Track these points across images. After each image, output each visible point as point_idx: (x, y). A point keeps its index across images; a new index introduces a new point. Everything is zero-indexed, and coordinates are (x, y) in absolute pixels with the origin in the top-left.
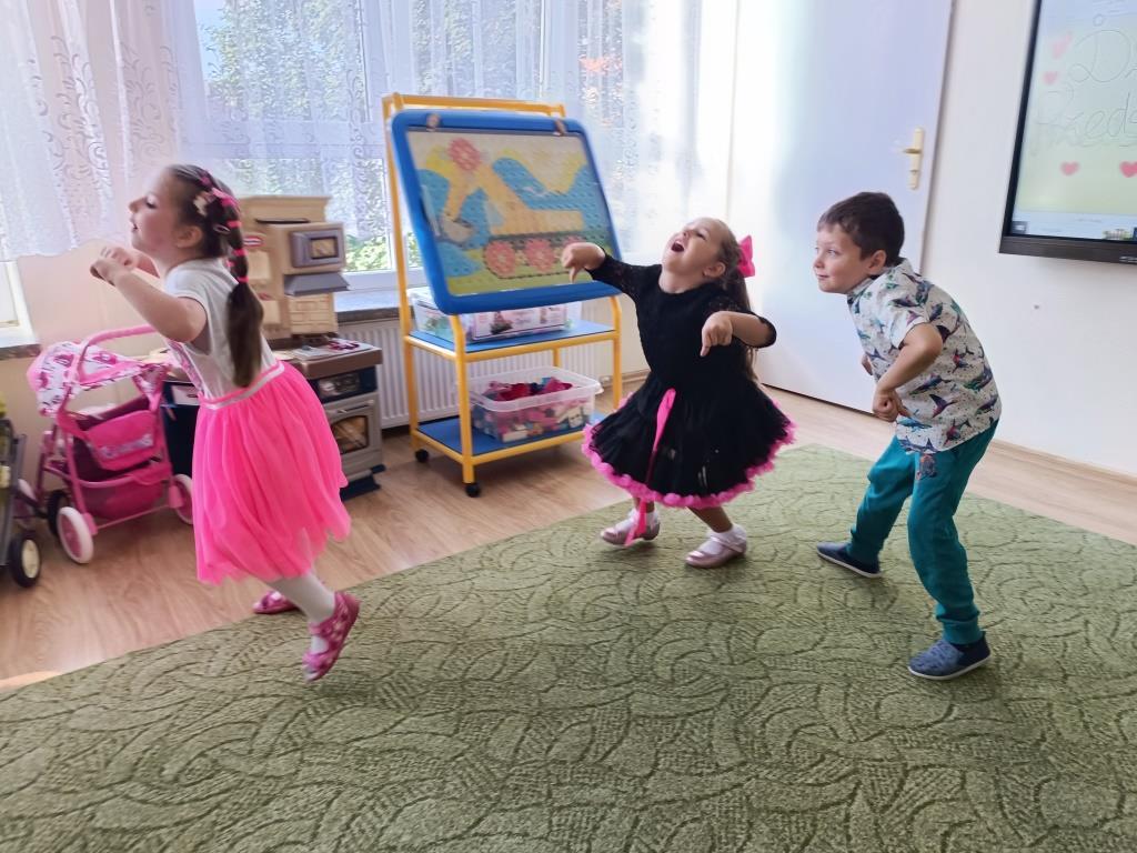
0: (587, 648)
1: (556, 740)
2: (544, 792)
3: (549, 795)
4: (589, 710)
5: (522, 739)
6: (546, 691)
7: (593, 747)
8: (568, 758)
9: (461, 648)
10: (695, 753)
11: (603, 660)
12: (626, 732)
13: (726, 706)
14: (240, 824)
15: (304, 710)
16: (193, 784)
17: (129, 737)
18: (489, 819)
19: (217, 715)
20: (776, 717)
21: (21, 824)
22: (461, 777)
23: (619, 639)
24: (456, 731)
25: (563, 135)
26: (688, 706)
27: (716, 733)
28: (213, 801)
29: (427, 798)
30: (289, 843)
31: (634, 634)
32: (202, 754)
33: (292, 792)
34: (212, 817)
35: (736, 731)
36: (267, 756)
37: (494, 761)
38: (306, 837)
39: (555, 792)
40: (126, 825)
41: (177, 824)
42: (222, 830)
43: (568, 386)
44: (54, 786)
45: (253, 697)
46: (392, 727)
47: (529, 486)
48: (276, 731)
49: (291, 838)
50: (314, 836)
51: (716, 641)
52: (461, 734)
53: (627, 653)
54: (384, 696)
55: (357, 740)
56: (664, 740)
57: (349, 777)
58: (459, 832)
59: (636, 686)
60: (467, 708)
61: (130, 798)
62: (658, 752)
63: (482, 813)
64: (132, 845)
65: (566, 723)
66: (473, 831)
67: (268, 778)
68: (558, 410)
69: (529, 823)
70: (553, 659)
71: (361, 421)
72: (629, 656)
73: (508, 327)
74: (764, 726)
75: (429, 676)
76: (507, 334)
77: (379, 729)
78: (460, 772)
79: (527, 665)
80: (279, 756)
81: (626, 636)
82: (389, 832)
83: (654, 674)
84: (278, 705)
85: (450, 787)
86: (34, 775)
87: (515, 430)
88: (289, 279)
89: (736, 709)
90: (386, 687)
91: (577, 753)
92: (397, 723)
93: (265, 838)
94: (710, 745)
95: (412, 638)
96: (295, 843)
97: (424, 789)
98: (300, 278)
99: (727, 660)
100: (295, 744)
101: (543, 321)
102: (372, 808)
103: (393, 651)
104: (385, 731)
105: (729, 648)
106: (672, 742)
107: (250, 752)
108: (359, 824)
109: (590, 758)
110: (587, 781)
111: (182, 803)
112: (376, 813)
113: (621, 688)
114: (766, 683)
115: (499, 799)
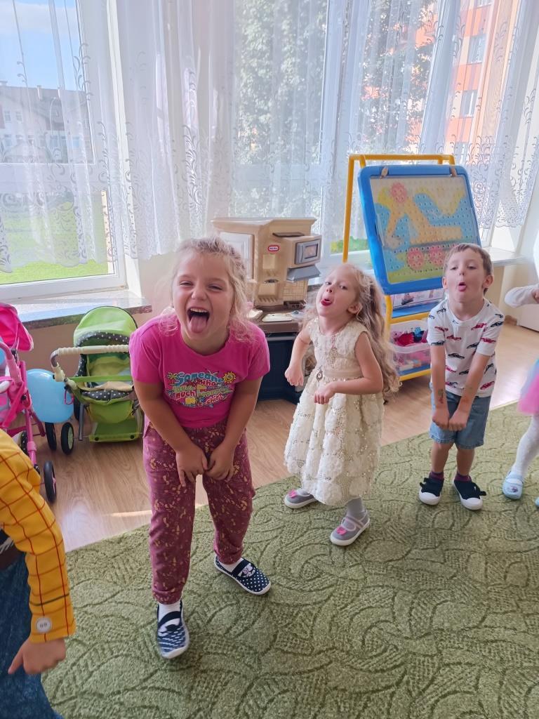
1: (507, 572)
2: (514, 604)
3: (518, 607)
4: (519, 554)
5: (486, 570)
6: (487, 540)
7: (531, 578)
8: (519, 584)
11: (513, 522)
14: (349, 607)
16: (310, 580)
17: (262, 549)
18: (489, 617)
19: (304, 538)
22: (460, 589)
24: (445, 561)
25: (453, 176)
28: (328, 591)
29: (446, 601)
30: (382, 621)
32: (307, 562)
33: (368, 590)
34: (331, 601)
36: (344, 566)
37: (476, 582)
38: (390, 618)
39: (520, 605)
40: (288, 602)
41: (315, 603)
42: (341, 609)
45: (318, 528)
46: (406, 555)
47: (414, 399)
49: (382, 618)
50: (394, 618)
52: (449, 563)
53: (526, 518)
54: (393, 535)
55: (390, 561)
57: (396, 584)
58: (476, 624)
60: (444, 546)
63: (484, 613)
64: (297, 614)
65: (508, 562)
66: (483, 624)
67: (351, 580)
69: (513, 622)
72: (528, 521)
73: (411, 300)
75: (412, 524)
76: (409, 305)
77: (400, 556)
78: (459, 587)
80: (350, 567)
82: (436, 620)
85: (457, 596)
87: (406, 363)
88: (291, 270)
91: (523, 581)
92: (408, 553)
93: (367, 617)
95: (391, 498)
97: (443, 595)
98: (297, 270)
100: (356, 561)
101: (431, 296)
102: (419, 604)
103: (384, 506)
104: (403, 557)
107: (333, 563)
108: (416, 614)
109: (532, 584)
111: (310, 591)
112: (422, 607)
113: (532, 542)
115: (489, 606)
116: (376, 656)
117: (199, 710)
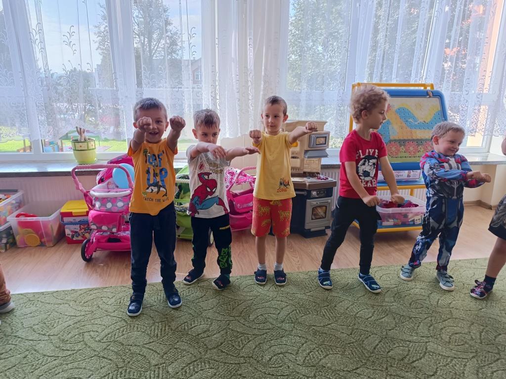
0: (410, 318)
1: (392, 350)
2: (385, 367)
3: (387, 369)
4: (408, 343)
5: (378, 345)
6: (390, 330)
7: (408, 357)
8: (396, 358)
9: (355, 304)
10: (456, 374)
11: (417, 325)
12: (424, 356)
13: (475, 360)
14: (273, 341)
15: (296, 310)
16: (258, 324)
17: (240, 303)
18: (361, 369)
19: (267, 303)
20: (500, 372)
21: (209, 320)
22: (351, 351)
23: (425, 319)
24: (351, 334)
25: (430, 97)
26: (455, 354)
27: (467, 369)
28: (265, 331)
29: (337, 354)
30: (288, 353)
31: (433, 319)
32: (262, 315)
33: (290, 336)
34: (264, 336)
35: (478, 371)
36: (282, 322)
37: (365, 349)
38: (294, 353)
39: (389, 369)
40: (239, 330)
41: (253, 335)
42: (267, 341)
43: (416, 206)
44: (218, 312)
45: (278, 301)
47: (391, 246)
48: (286, 314)
49: (289, 351)
50: (297, 353)
51: (474, 332)
52: (353, 336)
53: (429, 325)
54: (324, 314)
55: (314, 326)
56: (441, 364)
57: (310, 338)
58: (349, 370)
59: (431, 339)
60: (356, 327)
61: (240, 322)
62: (437, 368)
63: (359, 366)
64: (240, 337)
65: (397, 345)
66: (355, 371)
67: (282, 329)
68: (410, 216)
69: (377, 376)
70: (394, 319)
71: (324, 208)
72: (430, 327)
74: (492, 373)
75: (342, 311)
77: (322, 325)
78: (351, 349)
79: (383, 318)
80: (286, 323)
81: (430, 319)
82: (323, 361)
83: (441, 337)
84: (287, 306)
85: (347, 353)
86: (212, 307)
87: (388, 221)
88: (306, 151)
89: (479, 362)
90: (325, 310)
91: (401, 357)
92: (328, 324)
93: (281, 348)
94: (463, 373)
96: (291, 353)
97: (337, 350)
99: (479, 341)
100: (292, 321)
101: (408, 176)
102: (318, 351)
103: (329, 298)
104: (324, 326)
105: (481, 336)
106: (445, 366)
107: (277, 319)
108: (312, 355)
109: (406, 361)
110: (404, 369)
111: (255, 329)
112: (319, 353)
113: (424, 338)
114: (498, 356)
115: (366, 364)
116: (273, 367)
117: (164, 363)
